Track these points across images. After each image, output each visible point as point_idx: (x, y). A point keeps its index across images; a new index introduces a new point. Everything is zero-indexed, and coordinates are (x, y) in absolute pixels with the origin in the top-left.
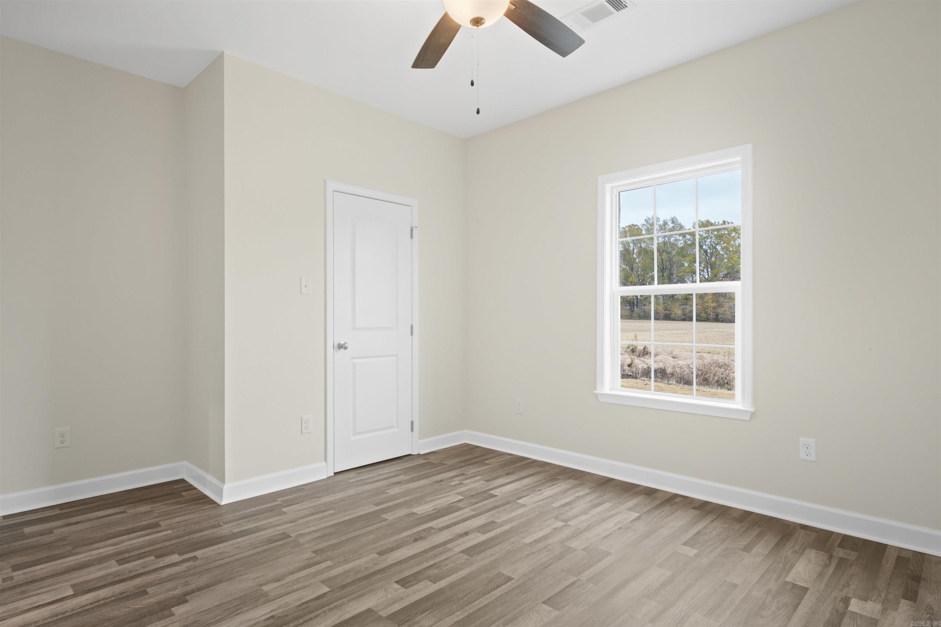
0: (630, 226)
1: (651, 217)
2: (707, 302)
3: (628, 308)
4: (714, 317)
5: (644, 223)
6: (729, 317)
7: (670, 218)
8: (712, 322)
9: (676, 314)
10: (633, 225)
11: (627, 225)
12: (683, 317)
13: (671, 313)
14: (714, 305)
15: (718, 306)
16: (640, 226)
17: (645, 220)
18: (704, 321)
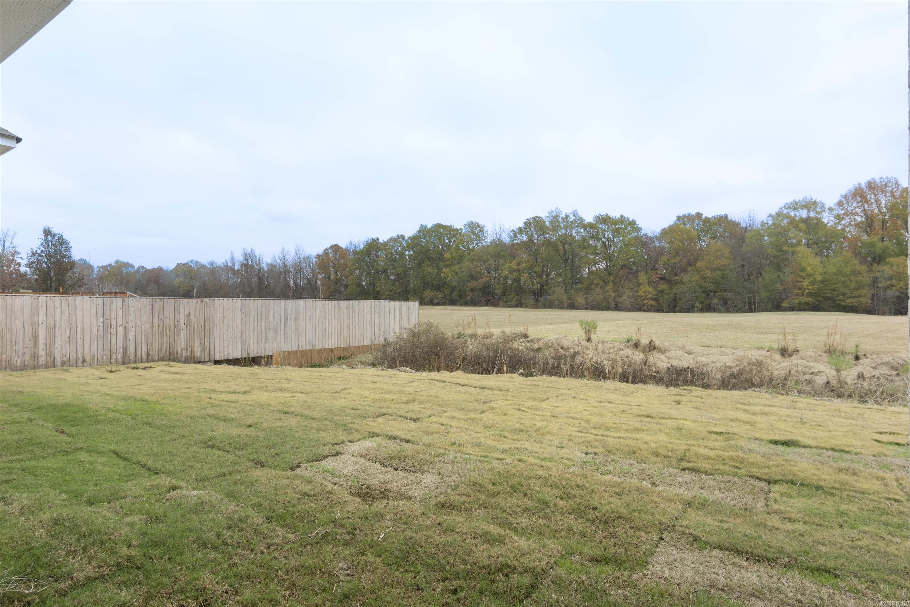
0: (534, 218)
1: (554, 210)
2: (608, 292)
3: (533, 297)
4: (614, 306)
5: (548, 215)
6: (629, 306)
7: (572, 212)
8: (613, 310)
9: (579, 303)
10: (537, 217)
11: (532, 216)
12: (587, 306)
13: (575, 303)
14: (614, 294)
15: (618, 296)
16: (544, 218)
17: (549, 212)
18: (605, 310)
